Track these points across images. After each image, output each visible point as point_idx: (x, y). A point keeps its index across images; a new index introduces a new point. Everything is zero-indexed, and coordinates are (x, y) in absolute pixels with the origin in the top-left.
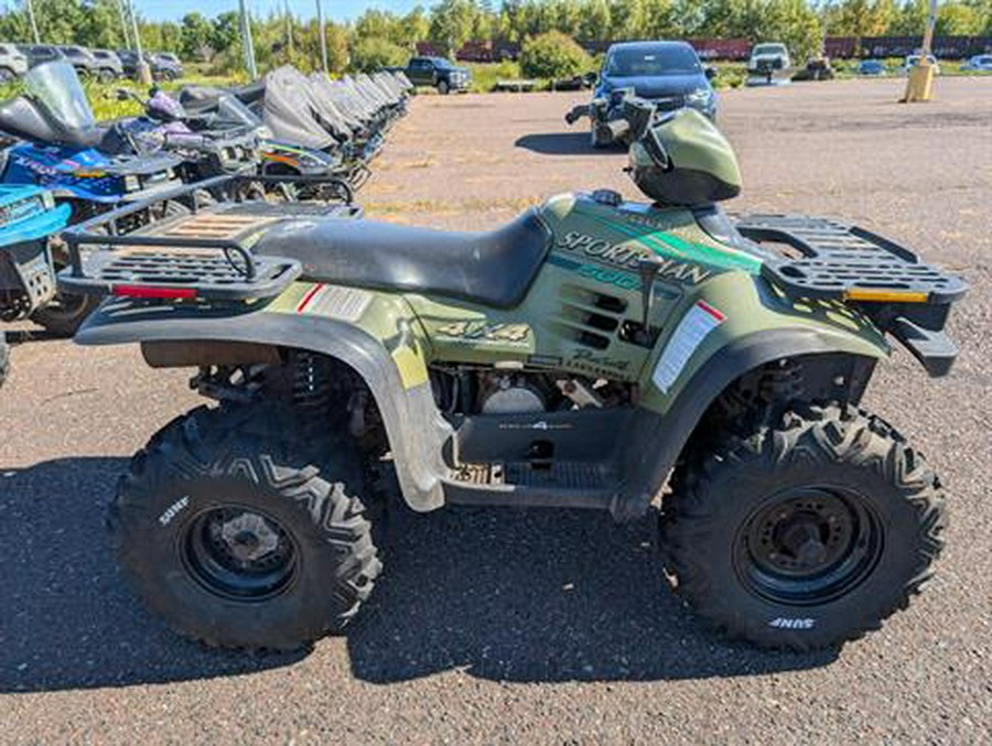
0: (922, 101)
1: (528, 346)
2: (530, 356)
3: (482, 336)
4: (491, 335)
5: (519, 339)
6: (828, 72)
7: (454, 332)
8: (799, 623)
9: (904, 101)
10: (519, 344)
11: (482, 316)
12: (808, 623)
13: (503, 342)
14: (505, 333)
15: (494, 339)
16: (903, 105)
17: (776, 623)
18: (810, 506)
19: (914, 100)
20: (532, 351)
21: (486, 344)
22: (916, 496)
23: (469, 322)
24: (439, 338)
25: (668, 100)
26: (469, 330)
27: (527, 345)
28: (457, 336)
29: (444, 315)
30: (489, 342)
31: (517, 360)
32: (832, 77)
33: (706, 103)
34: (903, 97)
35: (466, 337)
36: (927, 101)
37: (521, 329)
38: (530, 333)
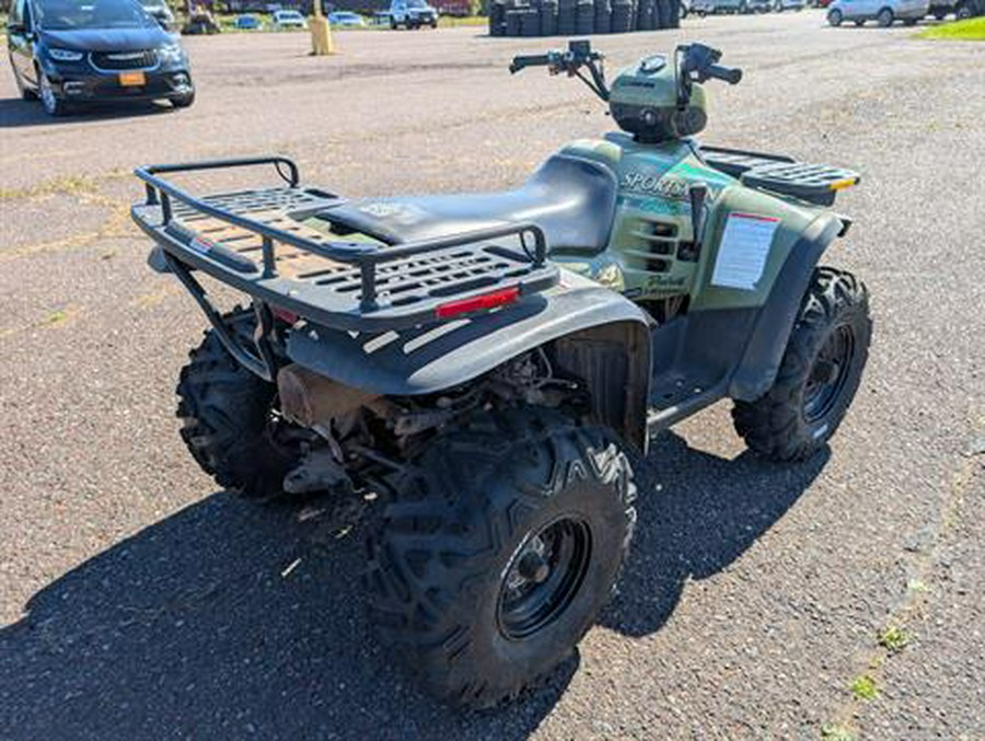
0: (328, 54)
5: (615, 280)
6: (214, 26)
9: (313, 54)
16: (311, 59)
19: (322, 54)
25: (141, 55)
32: (219, 32)
33: (177, 59)
34: (311, 50)
36: (332, 54)
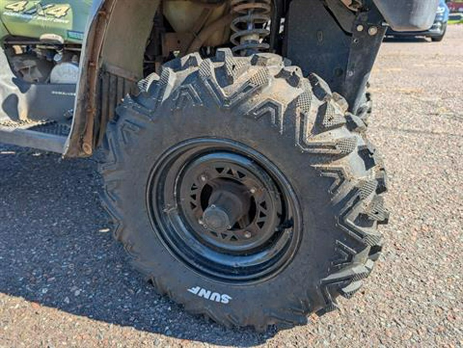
1: (67, 24)
2: (68, 32)
4: (42, 13)
5: (61, 17)
7: (16, 9)
8: (216, 296)
10: (61, 21)
12: (226, 299)
13: (50, 19)
14: (52, 12)
15: (44, 16)
17: (195, 291)
18: (230, 172)
20: (70, 28)
21: (37, 20)
26: (27, 7)
27: (67, 22)
28: (18, 12)
30: (39, 18)
37: (64, 8)
38: (70, 12)
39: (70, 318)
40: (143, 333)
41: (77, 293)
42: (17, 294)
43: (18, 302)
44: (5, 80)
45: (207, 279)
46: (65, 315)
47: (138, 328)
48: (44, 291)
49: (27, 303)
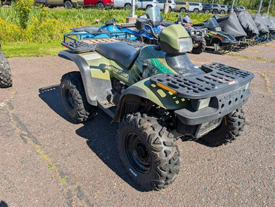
2: (127, 82)
3: (120, 74)
4: (122, 75)
5: (126, 77)
7: (116, 71)
8: (134, 173)
10: (125, 78)
11: (122, 69)
12: (136, 175)
13: (123, 77)
14: (124, 75)
17: (130, 170)
20: (127, 81)
21: (121, 76)
22: (154, 152)
23: (119, 70)
24: (114, 72)
27: (127, 79)
29: (116, 67)
31: (124, 82)
35: (118, 73)
37: (127, 75)
38: (128, 77)
39: (103, 164)
40: (117, 175)
41: (108, 158)
42: (95, 152)
43: (94, 154)
44: (109, 90)
45: (133, 168)
46: (102, 162)
47: (116, 173)
48: (101, 154)
49: (96, 155)
